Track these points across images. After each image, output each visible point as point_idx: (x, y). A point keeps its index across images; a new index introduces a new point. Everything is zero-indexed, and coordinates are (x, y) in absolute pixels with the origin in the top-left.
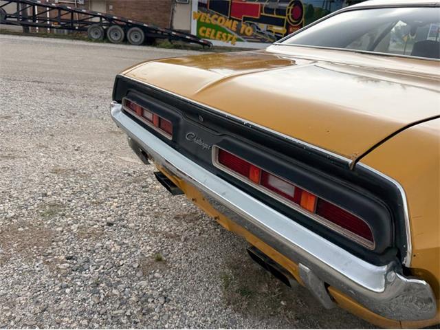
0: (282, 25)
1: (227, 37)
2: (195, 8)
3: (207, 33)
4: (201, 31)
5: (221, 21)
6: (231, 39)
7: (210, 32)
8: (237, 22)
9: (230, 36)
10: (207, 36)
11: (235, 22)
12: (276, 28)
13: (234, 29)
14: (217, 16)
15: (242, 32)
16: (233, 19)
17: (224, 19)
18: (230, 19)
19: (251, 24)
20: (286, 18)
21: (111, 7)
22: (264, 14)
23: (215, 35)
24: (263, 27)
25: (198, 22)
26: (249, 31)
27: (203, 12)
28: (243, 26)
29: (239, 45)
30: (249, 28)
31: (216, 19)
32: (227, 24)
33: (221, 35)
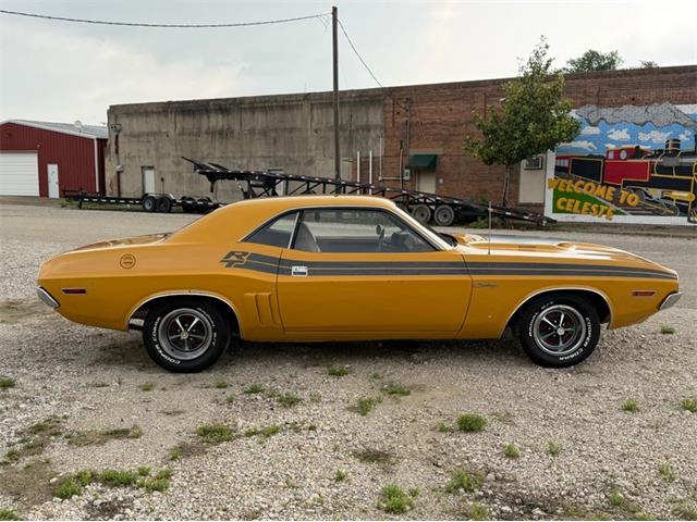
0: (688, 190)
1: (599, 209)
2: (551, 174)
3: (569, 205)
4: (559, 203)
5: (590, 188)
6: (605, 212)
7: (574, 204)
8: (614, 189)
9: (603, 208)
10: (568, 209)
11: (611, 189)
12: (676, 194)
13: (609, 197)
14: (582, 182)
15: (622, 201)
16: (608, 185)
17: (593, 186)
18: (603, 184)
19: (635, 190)
20: (693, 178)
21: (441, 181)
22: (656, 175)
23: (580, 208)
24: (656, 193)
25: (556, 191)
26: (633, 200)
27: (562, 178)
28: (624, 193)
29: (617, 219)
30: (633, 195)
31: (582, 187)
32: (599, 191)
33: (590, 207)
